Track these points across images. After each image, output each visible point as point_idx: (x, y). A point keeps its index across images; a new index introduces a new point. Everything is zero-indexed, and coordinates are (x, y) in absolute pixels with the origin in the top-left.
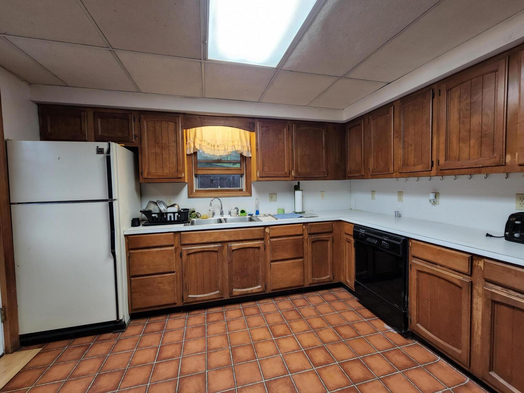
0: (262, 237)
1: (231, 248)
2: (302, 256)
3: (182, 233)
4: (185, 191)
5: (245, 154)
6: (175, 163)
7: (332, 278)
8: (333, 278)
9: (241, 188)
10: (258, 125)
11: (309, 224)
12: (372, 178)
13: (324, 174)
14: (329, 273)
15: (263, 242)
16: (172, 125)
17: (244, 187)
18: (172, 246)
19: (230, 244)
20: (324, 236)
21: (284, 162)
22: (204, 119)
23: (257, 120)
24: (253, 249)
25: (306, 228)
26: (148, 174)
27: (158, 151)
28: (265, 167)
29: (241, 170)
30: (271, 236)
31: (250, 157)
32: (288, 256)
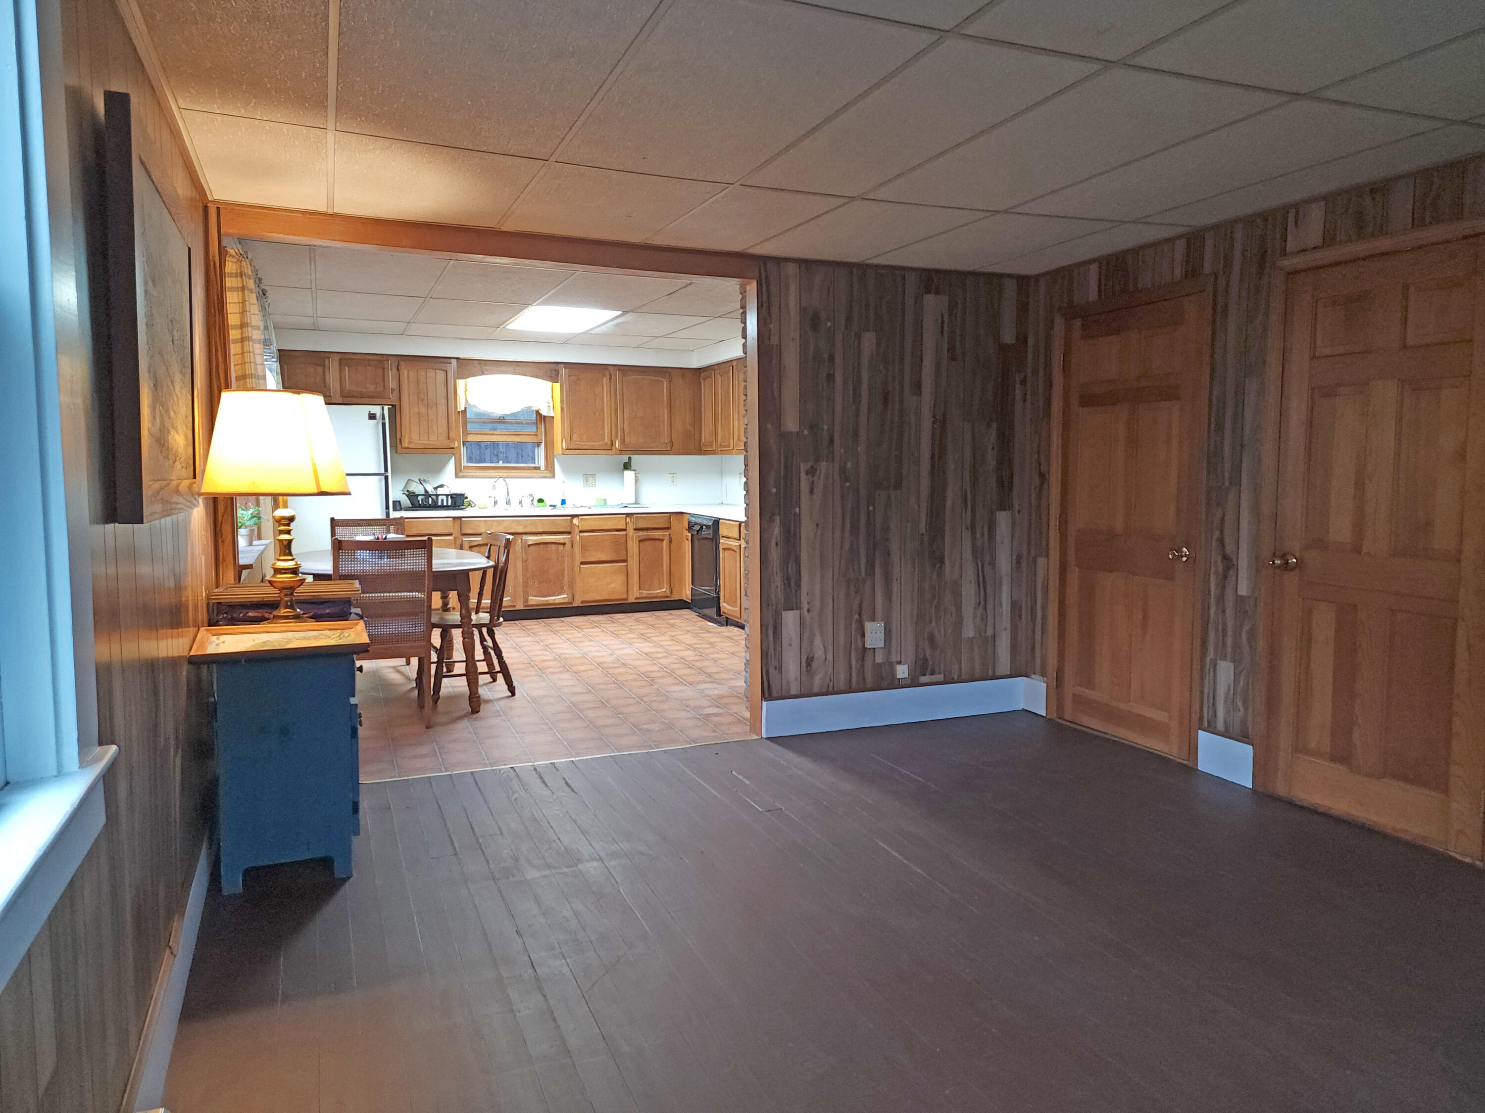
0: (569, 530)
1: (526, 543)
2: (624, 558)
3: (463, 519)
4: (451, 466)
5: (544, 413)
6: (445, 428)
7: (668, 592)
8: (671, 592)
9: (536, 465)
10: (563, 371)
11: (635, 516)
12: (721, 454)
13: (666, 447)
14: (665, 586)
15: (569, 536)
16: (441, 375)
17: (541, 463)
18: (450, 535)
19: (524, 537)
20: (657, 534)
21: (603, 428)
22: (485, 365)
23: (563, 365)
24: (556, 545)
25: (631, 520)
26: (410, 442)
27: (423, 410)
28: (575, 435)
29: (537, 435)
30: (581, 529)
31: (553, 417)
32: (604, 558)
